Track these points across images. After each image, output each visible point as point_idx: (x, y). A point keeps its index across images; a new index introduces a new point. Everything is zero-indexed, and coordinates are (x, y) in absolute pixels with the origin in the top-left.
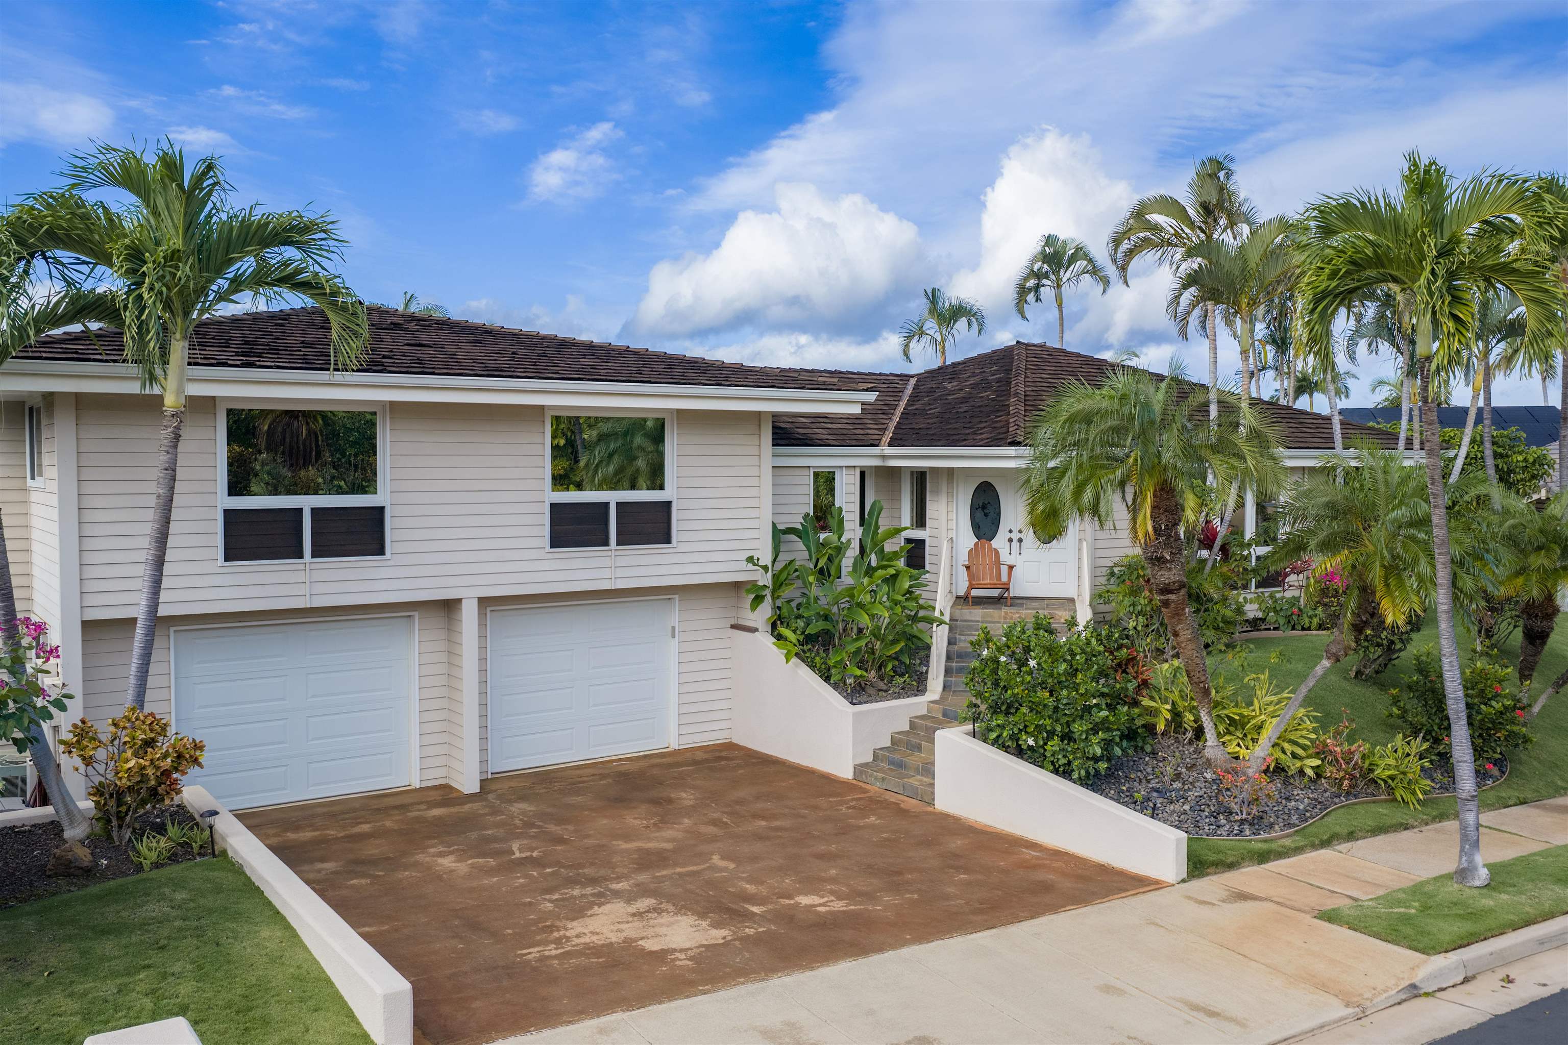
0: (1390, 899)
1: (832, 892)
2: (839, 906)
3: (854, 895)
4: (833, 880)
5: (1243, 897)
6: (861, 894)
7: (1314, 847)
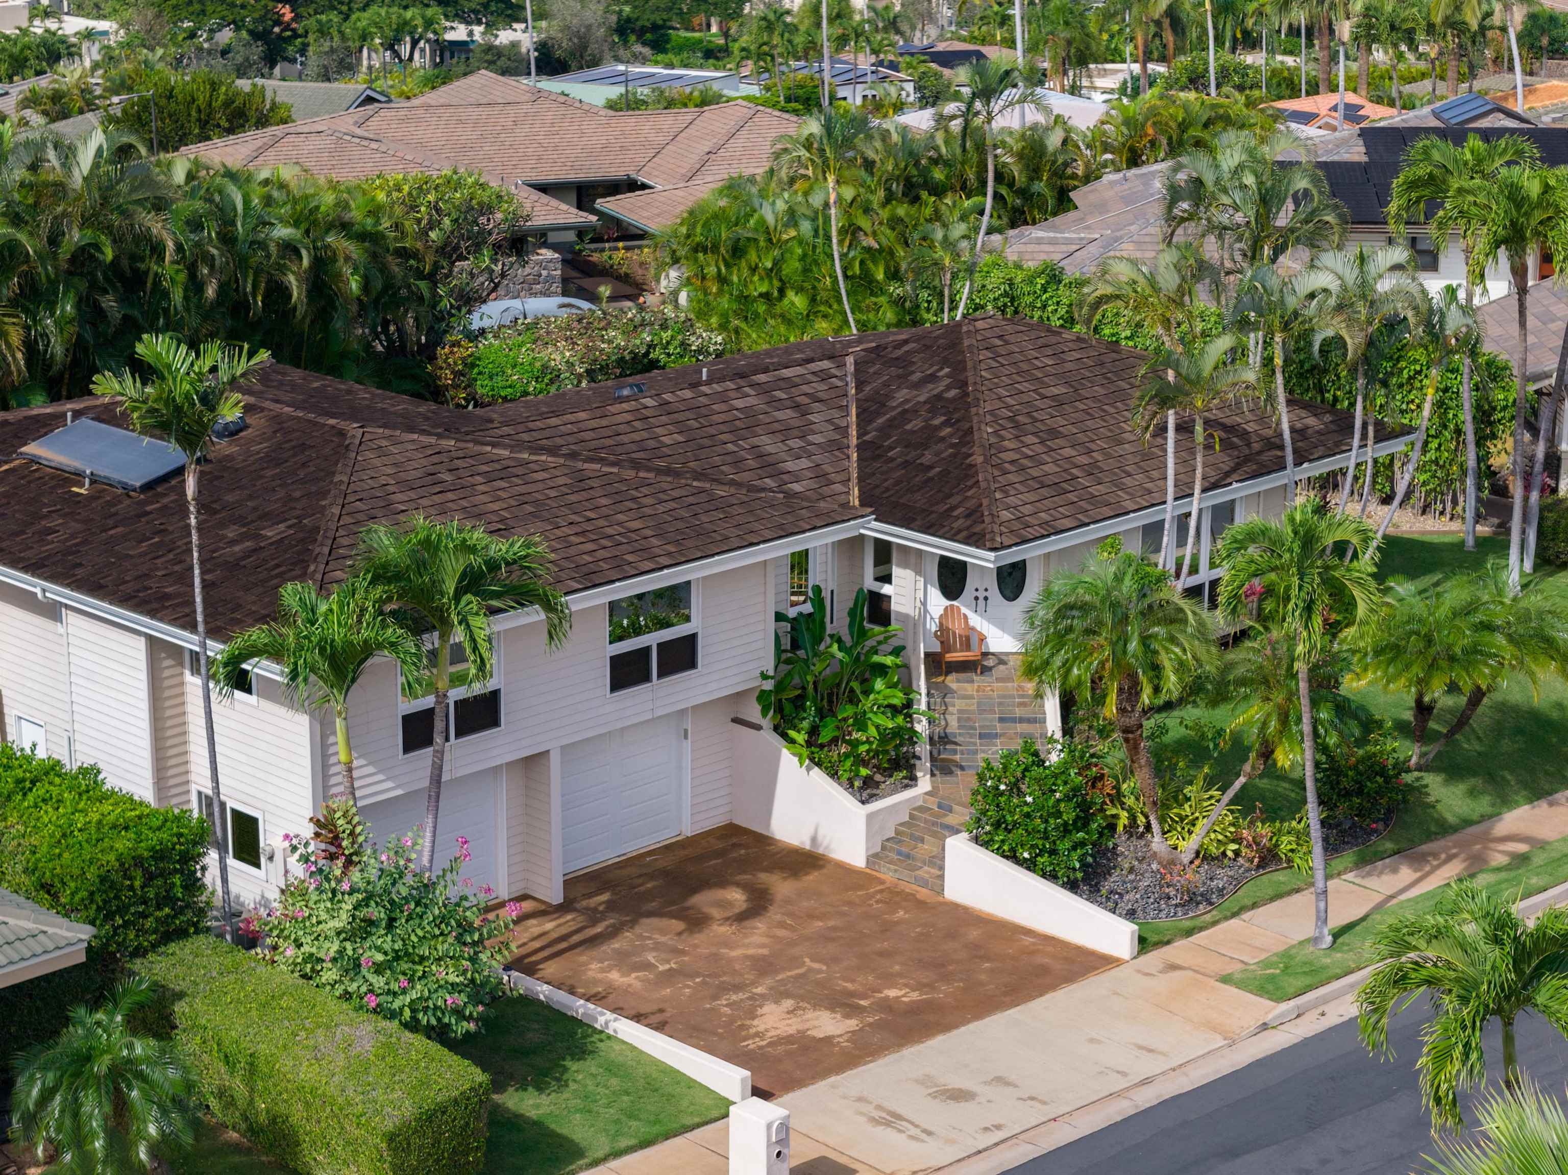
0: (1266, 964)
1: (906, 986)
2: (915, 996)
3: (919, 987)
4: (900, 975)
5: (1174, 967)
6: (926, 985)
7: (1226, 918)
